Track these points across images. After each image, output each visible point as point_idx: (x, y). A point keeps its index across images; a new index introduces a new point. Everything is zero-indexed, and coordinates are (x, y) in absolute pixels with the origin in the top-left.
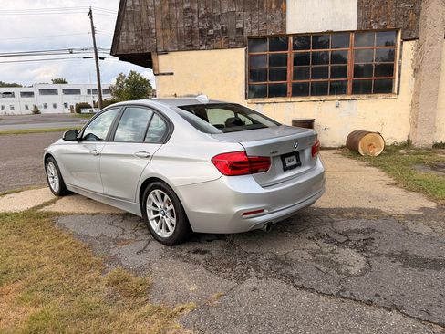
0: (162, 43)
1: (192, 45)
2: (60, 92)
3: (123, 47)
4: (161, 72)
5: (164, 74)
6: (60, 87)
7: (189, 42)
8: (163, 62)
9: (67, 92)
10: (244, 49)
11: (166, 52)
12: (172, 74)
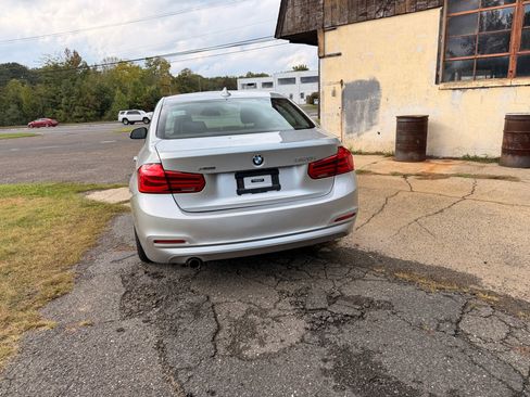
0: (330, 16)
1: (366, 14)
2: (298, 80)
3: (289, 27)
4: (327, 53)
5: (330, 56)
6: (298, 75)
7: (362, 10)
8: (331, 40)
9: (306, 80)
10: (439, 10)
11: (334, 27)
12: (339, 54)
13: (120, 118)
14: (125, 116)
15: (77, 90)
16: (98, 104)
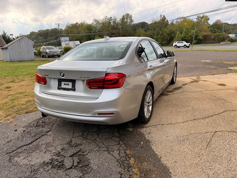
13: (174, 45)
14: (176, 44)
15: (161, 32)
16: (169, 38)
